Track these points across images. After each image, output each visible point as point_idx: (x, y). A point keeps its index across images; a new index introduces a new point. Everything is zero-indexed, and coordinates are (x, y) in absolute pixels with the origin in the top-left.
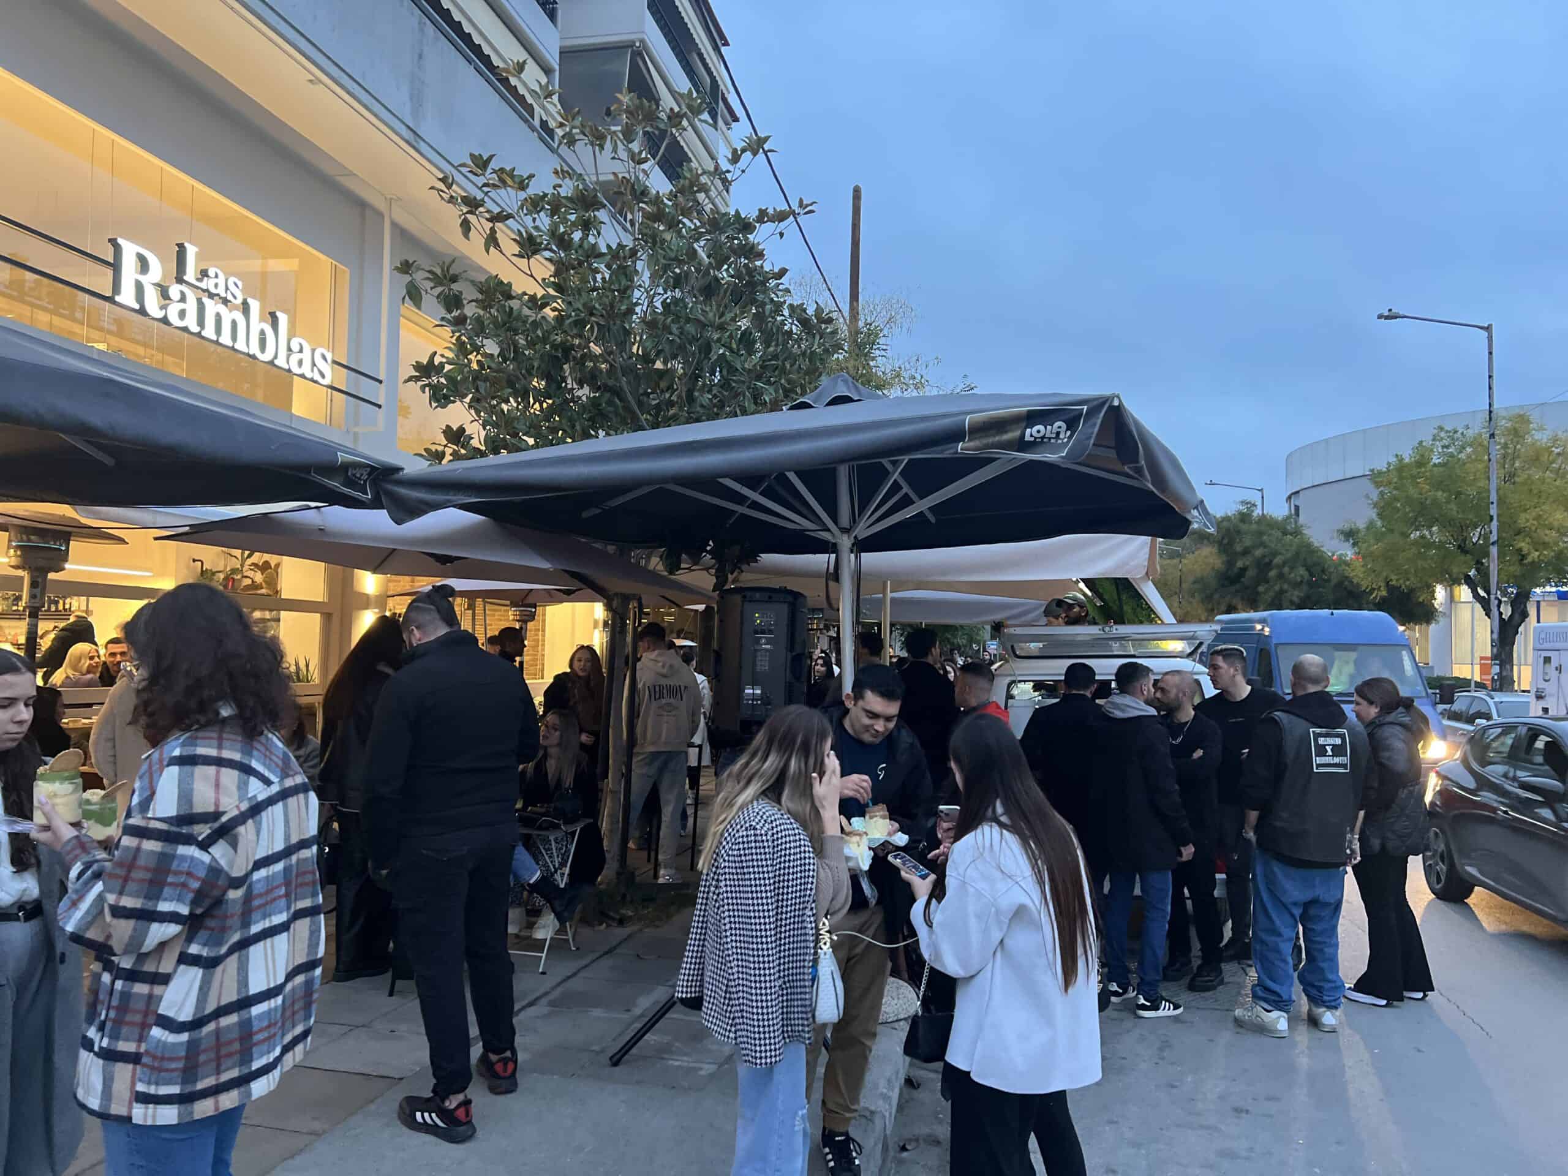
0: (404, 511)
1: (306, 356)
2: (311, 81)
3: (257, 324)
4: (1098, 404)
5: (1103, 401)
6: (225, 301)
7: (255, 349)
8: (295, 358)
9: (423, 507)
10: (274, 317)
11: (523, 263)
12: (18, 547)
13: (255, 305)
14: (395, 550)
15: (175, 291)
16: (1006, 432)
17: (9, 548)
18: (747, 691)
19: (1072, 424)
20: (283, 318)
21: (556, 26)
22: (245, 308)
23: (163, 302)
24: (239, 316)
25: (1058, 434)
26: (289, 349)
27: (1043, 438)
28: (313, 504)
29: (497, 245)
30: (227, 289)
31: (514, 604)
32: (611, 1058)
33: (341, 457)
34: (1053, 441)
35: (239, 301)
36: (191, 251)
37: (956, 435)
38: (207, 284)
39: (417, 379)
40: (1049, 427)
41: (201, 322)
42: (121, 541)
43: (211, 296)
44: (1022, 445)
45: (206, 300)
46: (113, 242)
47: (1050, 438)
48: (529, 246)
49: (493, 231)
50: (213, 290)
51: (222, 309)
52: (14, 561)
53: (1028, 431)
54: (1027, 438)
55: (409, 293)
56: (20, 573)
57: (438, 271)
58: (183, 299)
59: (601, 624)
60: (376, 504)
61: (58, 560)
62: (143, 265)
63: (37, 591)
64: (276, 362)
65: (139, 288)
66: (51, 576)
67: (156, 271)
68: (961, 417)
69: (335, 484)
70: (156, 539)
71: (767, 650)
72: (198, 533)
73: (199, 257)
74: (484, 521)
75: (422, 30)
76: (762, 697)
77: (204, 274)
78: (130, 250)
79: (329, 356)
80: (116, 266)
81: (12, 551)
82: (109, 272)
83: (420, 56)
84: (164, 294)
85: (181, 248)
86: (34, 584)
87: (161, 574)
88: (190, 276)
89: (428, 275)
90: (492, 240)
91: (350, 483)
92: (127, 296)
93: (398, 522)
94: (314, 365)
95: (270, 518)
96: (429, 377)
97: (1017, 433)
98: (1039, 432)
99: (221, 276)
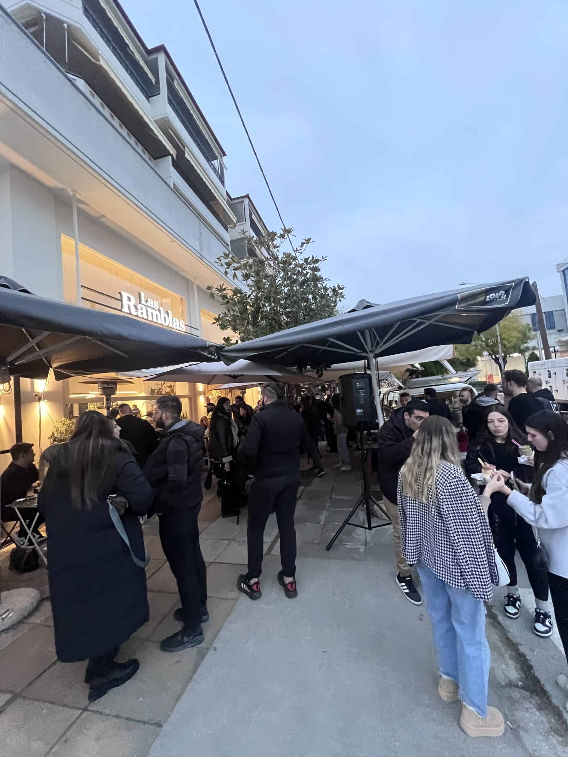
0: (230, 360)
1: (178, 323)
2: (171, 241)
3: (164, 315)
4: (518, 282)
5: (521, 281)
6: (154, 309)
7: (163, 322)
8: (174, 324)
9: (236, 358)
10: (167, 312)
11: (245, 282)
12: (101, 388)
13: (162, 309)
14: (216, 375)
15: (139, 306)
16: (477, 299)
17: (99, 389)
18: (357, 411)
19: (507, 292)
20: (170, 312)
21: (228, 232)
22: (159, 311)
23: (136, 310)
24: (158, 313)
25: (500, 296)
26: (173, 322)
27: (494, 298)
28: (194, 363)
29: (237, 277)
30: (154, 305)
31: (240, 389)
32: (326, 548)
33: (208, 344)
34: (498, 300)
35: (157, 308)
36: (143, 294)
37: (452, 303)
38: (148, 304)
39: (214, 323)
40: (497, 294)
41: (147, 315)
42: (132, 383)
43: (150, 307)
44: (484, 303)
45: (148, 309)
46: (120, 293)
47: (496, 299)
48: (246, 277)
49: (235, 273)
50: (150, 306)
51: (153, 311)
52: (100, 393)
53: (488, 297)
54: (488, 299)
55: (211, 296)
56: (103, 396)
57: (219, 288)
58: (142, 309)
59: (260, 393)
60: (219, 360)
61: (114, 391)
62: (129, 299)
63: (109, 402)
64: (170, 326)
65: (129, 307)
66: (112, 396)
67: (133, 301)
68: (456, 296)
69: (206, 354)
70: (144, 381)
71: (363, 396)
72: (159, 377)
73: (145, 296)
74: (249, 363)
75: (200, 226)
76: (363, 413)
77: (147, 301)
78: (125, 295)
79: (184, 323)
80: (121, 300)
81: (99, 390)
82: (120, 302)
83: (201, 233)
84: (136, 307)
85: (139, 293)
86: (107, 400)
87: (141, 392)
88: (143, 301)
89: (216, 290)
90: (235, 276)
91: (210, 353)
92: (125, 309)
93: (228, 365)
94: (180, 326)
95: (182, 369)
96: (219, 322)
97: (483, 298)
98: (493, 296)
99: (152, 301)
